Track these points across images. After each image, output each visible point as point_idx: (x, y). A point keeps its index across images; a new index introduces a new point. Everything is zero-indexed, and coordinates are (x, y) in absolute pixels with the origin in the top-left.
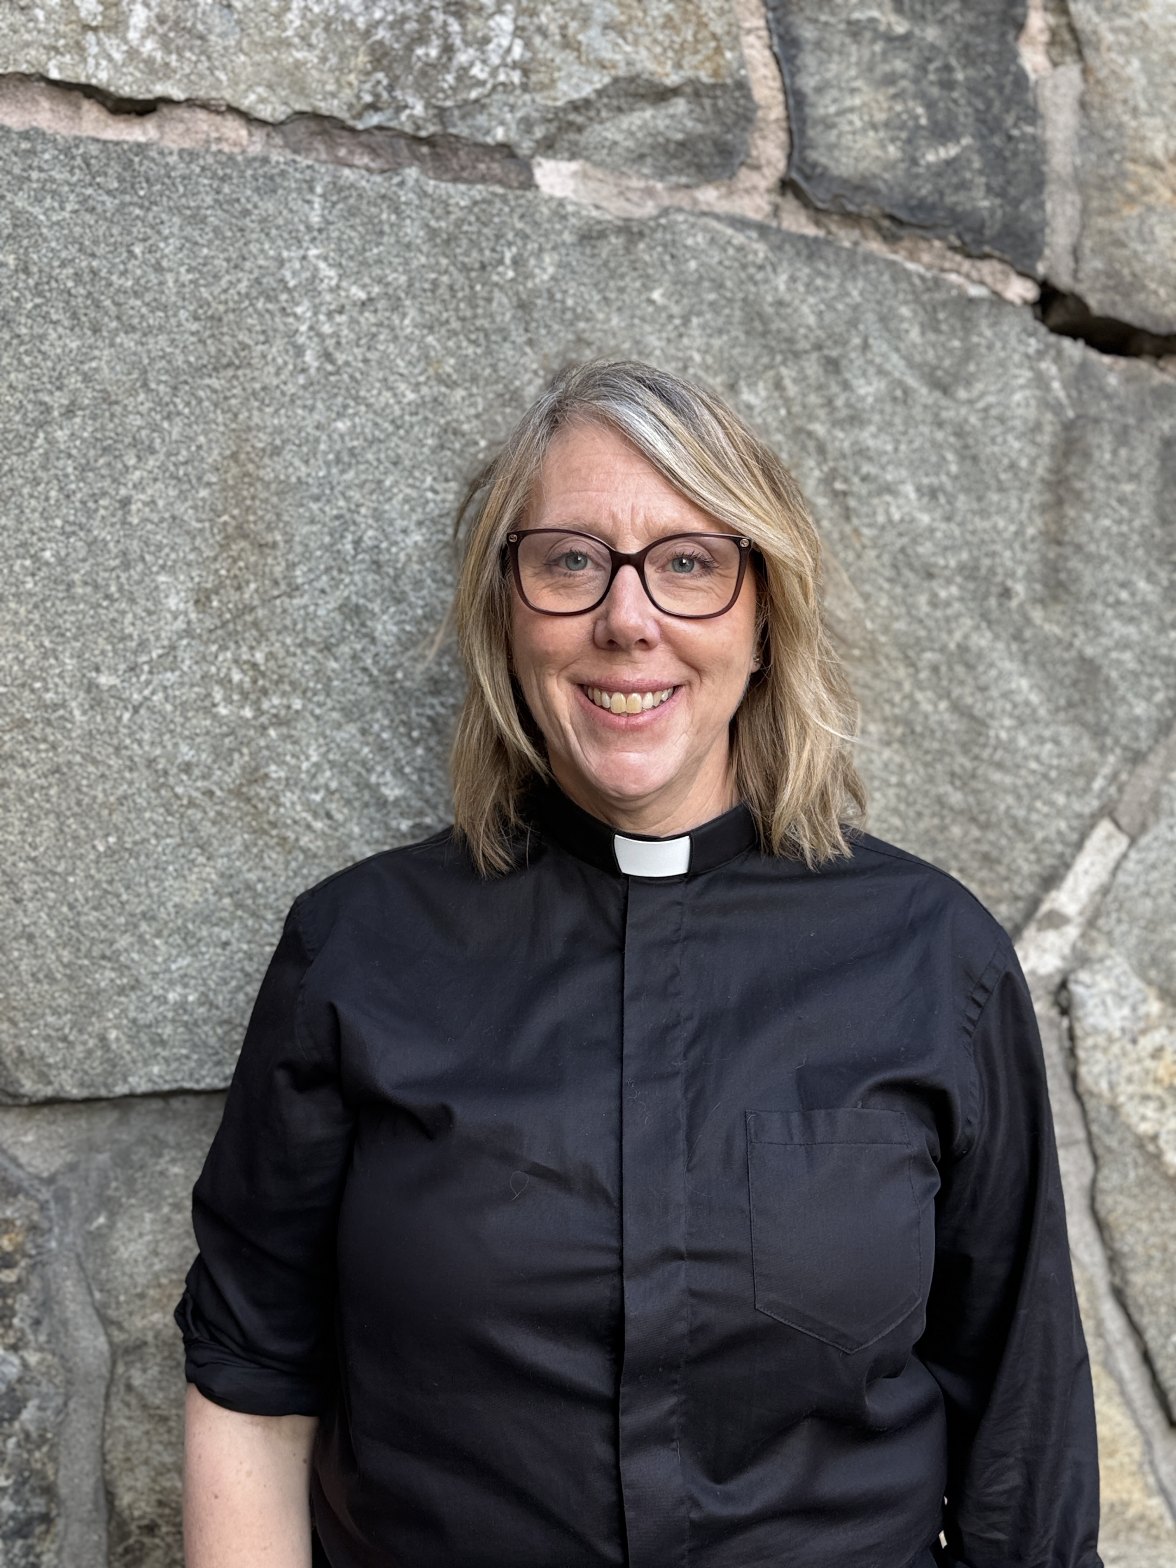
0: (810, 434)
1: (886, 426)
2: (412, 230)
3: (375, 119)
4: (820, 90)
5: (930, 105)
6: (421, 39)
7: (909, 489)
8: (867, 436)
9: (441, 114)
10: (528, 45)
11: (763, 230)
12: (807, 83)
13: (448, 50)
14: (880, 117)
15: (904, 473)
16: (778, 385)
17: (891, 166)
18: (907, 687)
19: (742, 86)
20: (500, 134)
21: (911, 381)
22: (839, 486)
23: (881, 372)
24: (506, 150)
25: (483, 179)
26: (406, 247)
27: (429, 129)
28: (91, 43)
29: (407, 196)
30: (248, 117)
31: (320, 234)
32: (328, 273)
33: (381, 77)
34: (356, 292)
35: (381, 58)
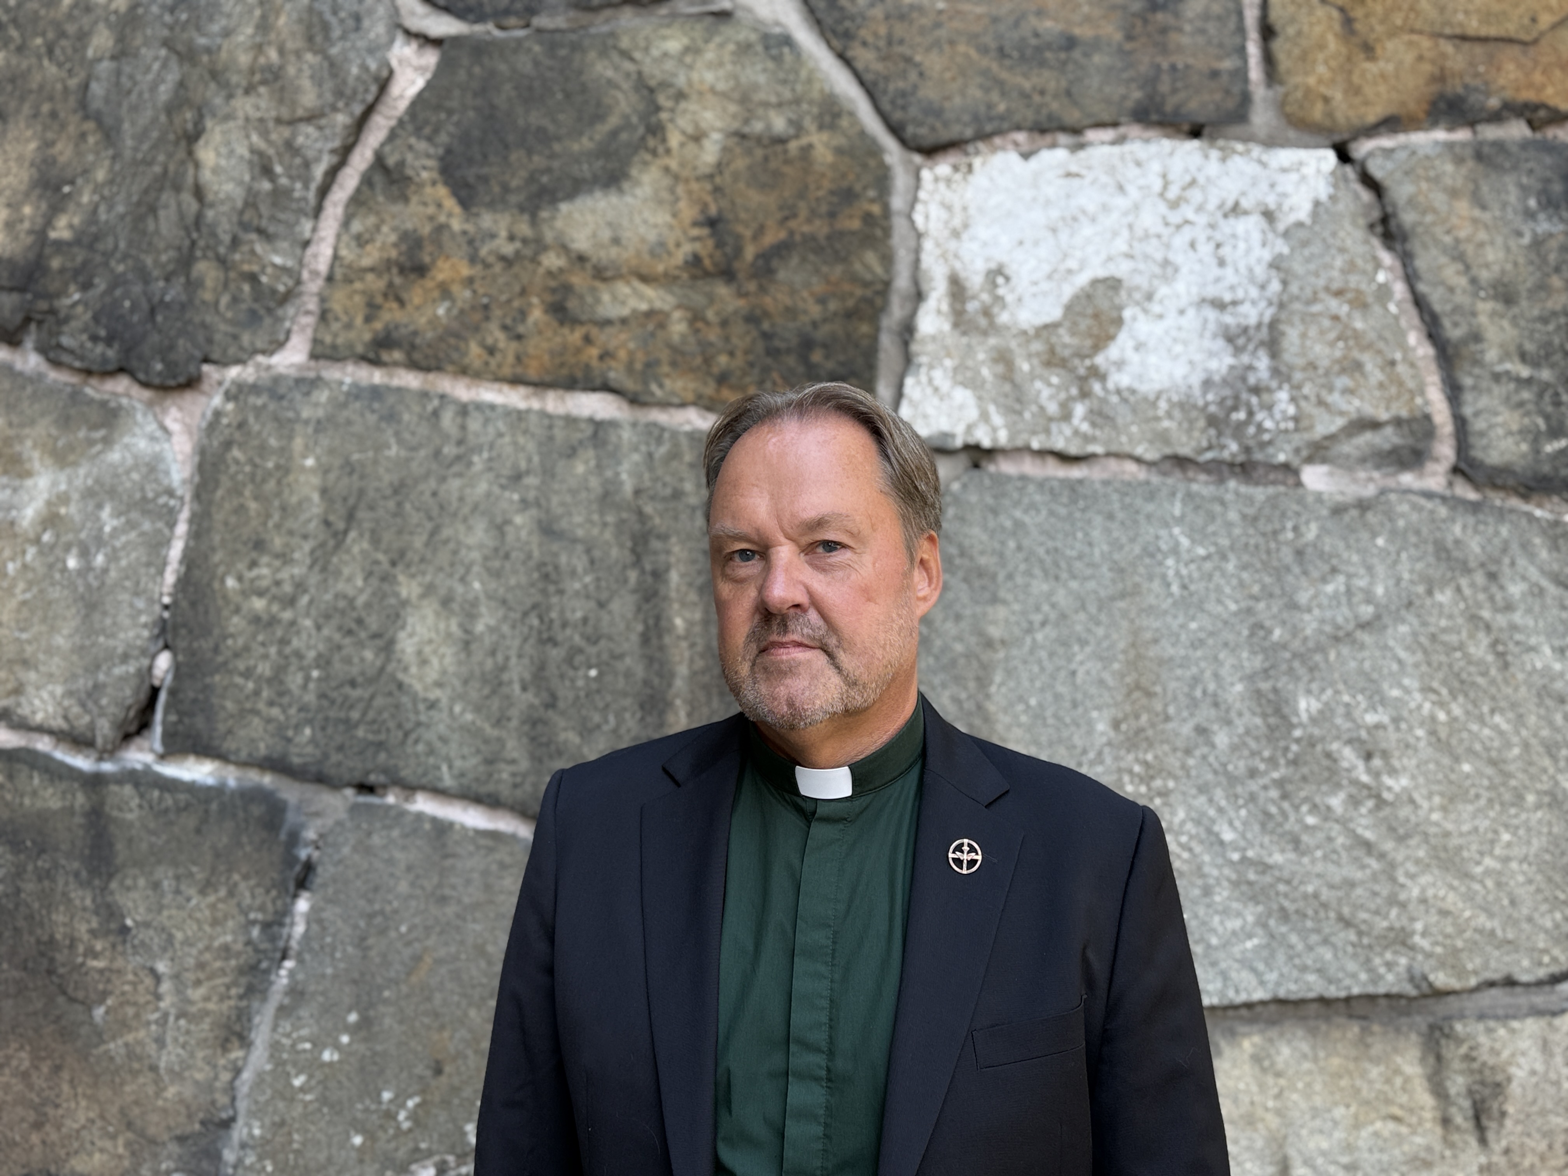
0: (1480, 618)
1: (1529, 611)
2: (1233, 515)
3: (1209, 455)
4: (1477, 414)
5: (1547, 417)
6: (1235, 408)
7: (1547, 650)
8: (1517, 617)
9: (1247, 450)
10: (1298, 406)
11: (1444, 499)
12: (1467, 411)
13: (1251, 413)
14: (1515, 427)
15: (1542, 639)
16: (1459, 590)
17: (1524, 456)
18: (1551, 771)
19: (1427, 418)
20: (1282, 458)
21: (1545, 583)
22: (1500, 648)
23: (1524, 578)
24: (1286, 467)
25: (1274, 483)
26: (1229, 525)
27: (1241, 458)
28: (1054, 427)
29: (1229, 497)
30: (1138, 460)
31: (1180, 520)
32: (1185, 542)
33: (1212, 432)
34: (1201, 551)
35: (1212, 421)
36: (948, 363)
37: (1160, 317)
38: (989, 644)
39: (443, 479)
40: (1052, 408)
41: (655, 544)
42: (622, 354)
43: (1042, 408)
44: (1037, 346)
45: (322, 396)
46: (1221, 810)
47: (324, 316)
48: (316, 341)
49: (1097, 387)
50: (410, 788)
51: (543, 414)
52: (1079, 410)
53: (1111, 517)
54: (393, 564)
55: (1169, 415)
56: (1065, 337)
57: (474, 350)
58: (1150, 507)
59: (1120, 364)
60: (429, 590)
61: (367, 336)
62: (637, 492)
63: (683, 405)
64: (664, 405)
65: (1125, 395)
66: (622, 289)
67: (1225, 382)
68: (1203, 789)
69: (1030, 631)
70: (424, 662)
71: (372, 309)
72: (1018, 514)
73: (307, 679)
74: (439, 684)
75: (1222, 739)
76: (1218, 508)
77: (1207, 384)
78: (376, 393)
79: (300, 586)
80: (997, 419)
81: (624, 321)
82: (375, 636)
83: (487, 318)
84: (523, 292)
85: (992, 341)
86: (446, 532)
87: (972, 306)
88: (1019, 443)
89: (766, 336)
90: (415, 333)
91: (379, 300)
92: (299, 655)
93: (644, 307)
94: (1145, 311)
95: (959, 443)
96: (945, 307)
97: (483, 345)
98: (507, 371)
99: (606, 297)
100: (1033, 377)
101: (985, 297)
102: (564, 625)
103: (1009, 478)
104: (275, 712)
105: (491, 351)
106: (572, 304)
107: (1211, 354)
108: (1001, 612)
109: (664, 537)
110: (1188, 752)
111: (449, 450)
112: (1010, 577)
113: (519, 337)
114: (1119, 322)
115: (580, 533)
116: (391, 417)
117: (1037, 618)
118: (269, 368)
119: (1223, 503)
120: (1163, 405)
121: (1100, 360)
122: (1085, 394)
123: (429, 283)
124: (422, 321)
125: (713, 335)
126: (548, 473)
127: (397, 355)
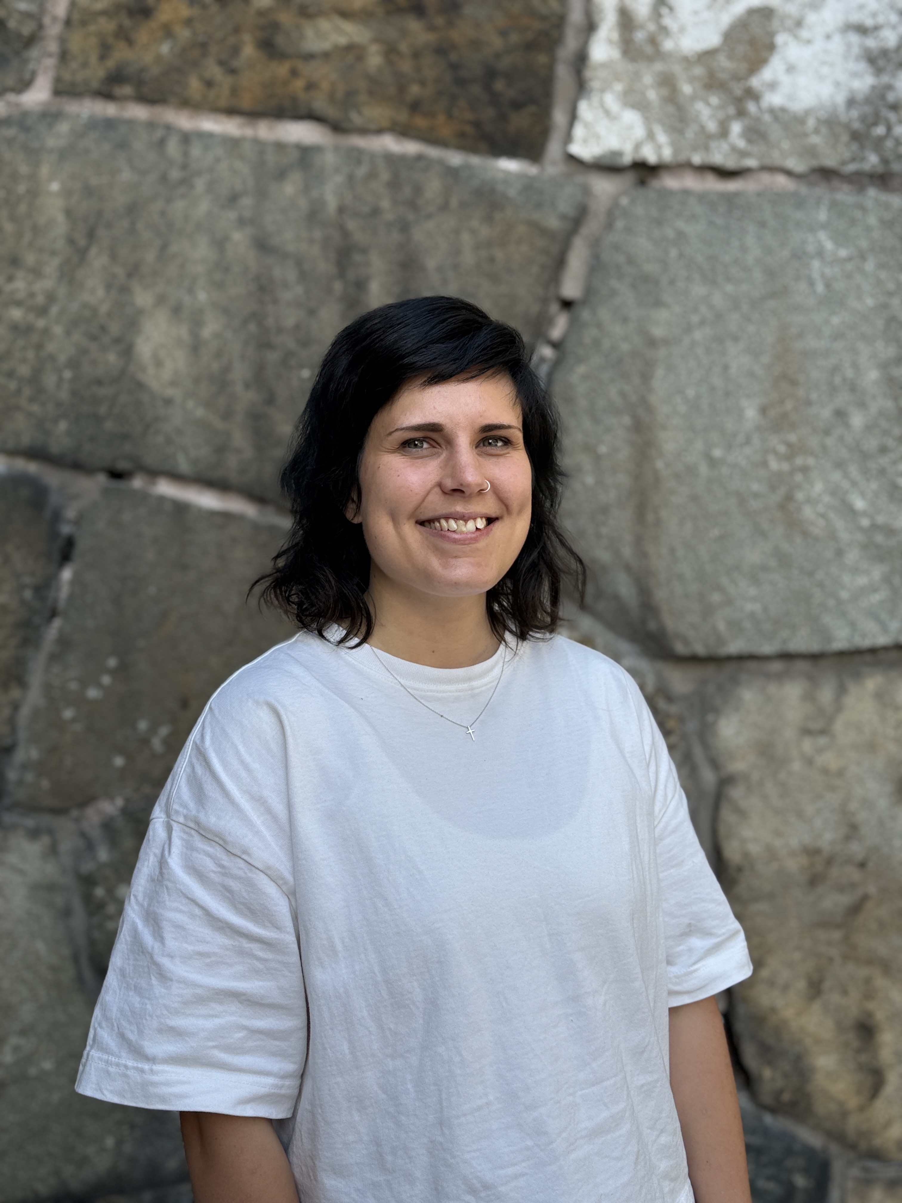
2: (872, 220)
3: (852, 167)
6: (875, 124)
9: (885, 161)
13: (889, 128)
26: (868, 229)
27: (880, 169)
28: (713, 145)
29: (869, 203)
30: (789, 173)
31: (824, 226)
32: (829, 245)
33: (855, 146)
34: (843, 253)
35: (856, 136)
36: (619, 87)
37: (809, 42)
38: (652, 343)
39: (169, 200)
40: (712, 126)
41: (357, 258)
42: (325, 85)
43: (702, 128)
44: (698, 71)
45: (64, 128)
46: (854, 483)
47: (64, 56)
48: (58, 80)
49: (752, 107)
50: (154, 474)
51: (256, 141)
52: (736, 128)
53: (763, 224)
54: (130, 275)
55: (816, 131)
56: (723, 62)
57: (194, 85)
58: (799, 215)
59: (773, 86)
60: (161, 300)
61: (101, 73)
62: (341, 210)
63: (380, 131)
64: (363, 131)
65: (777, 113)
66: (324, 24)
67: (867, 100)
68: (840, 465)
69: (688, 329)
70: (159, 363)
71: (105, 50)
72: (680, 224)
73: (61, 379)
74: (174, 383)
75: (857, 420)
76: (858, 214)
77: (851, 102)
78: (110, 124)
79: (51, 298)
80: (662, 138)
81: (326, 55)
82: (117, 341)
83: (205, 54)
84: (237, 30)
85: (659, 67)
86: (174, 248)
87: (640, 36)
88: (682, 158)
89: (454, 67)
90: (142, 70)
91: (110, 40)
92: (52, 358)
93: (343, 41)
94: (796, 37)
95: (627, 159)
96: (615, 36)
97: (201, 78)
98: (223, 102)
99: (309, 33)
100: (694, 98)
101: (652, 27)
102: (280, 330)
103: (670, 193)
104: (35, 408)
105: (209, 84)
106: (280, 40)
107: (855, 75)
108: (663, 314)
109: (364, 251)
110: (827, 432)
111: (175, 174)
112: (672, 282)
113: (233, 71)
114: (771, 47)
115: (291, 248)
116: (123, 145)
117: (695, 319)
118: (18, 105)
119: (863, 208)
120: (811, 123)
121: (755, 82)
122: (741, 113)
123: (153, 24)
124: (148, 58)
125: (406, 66)
126: (261, 194)
127: (127, 90)
